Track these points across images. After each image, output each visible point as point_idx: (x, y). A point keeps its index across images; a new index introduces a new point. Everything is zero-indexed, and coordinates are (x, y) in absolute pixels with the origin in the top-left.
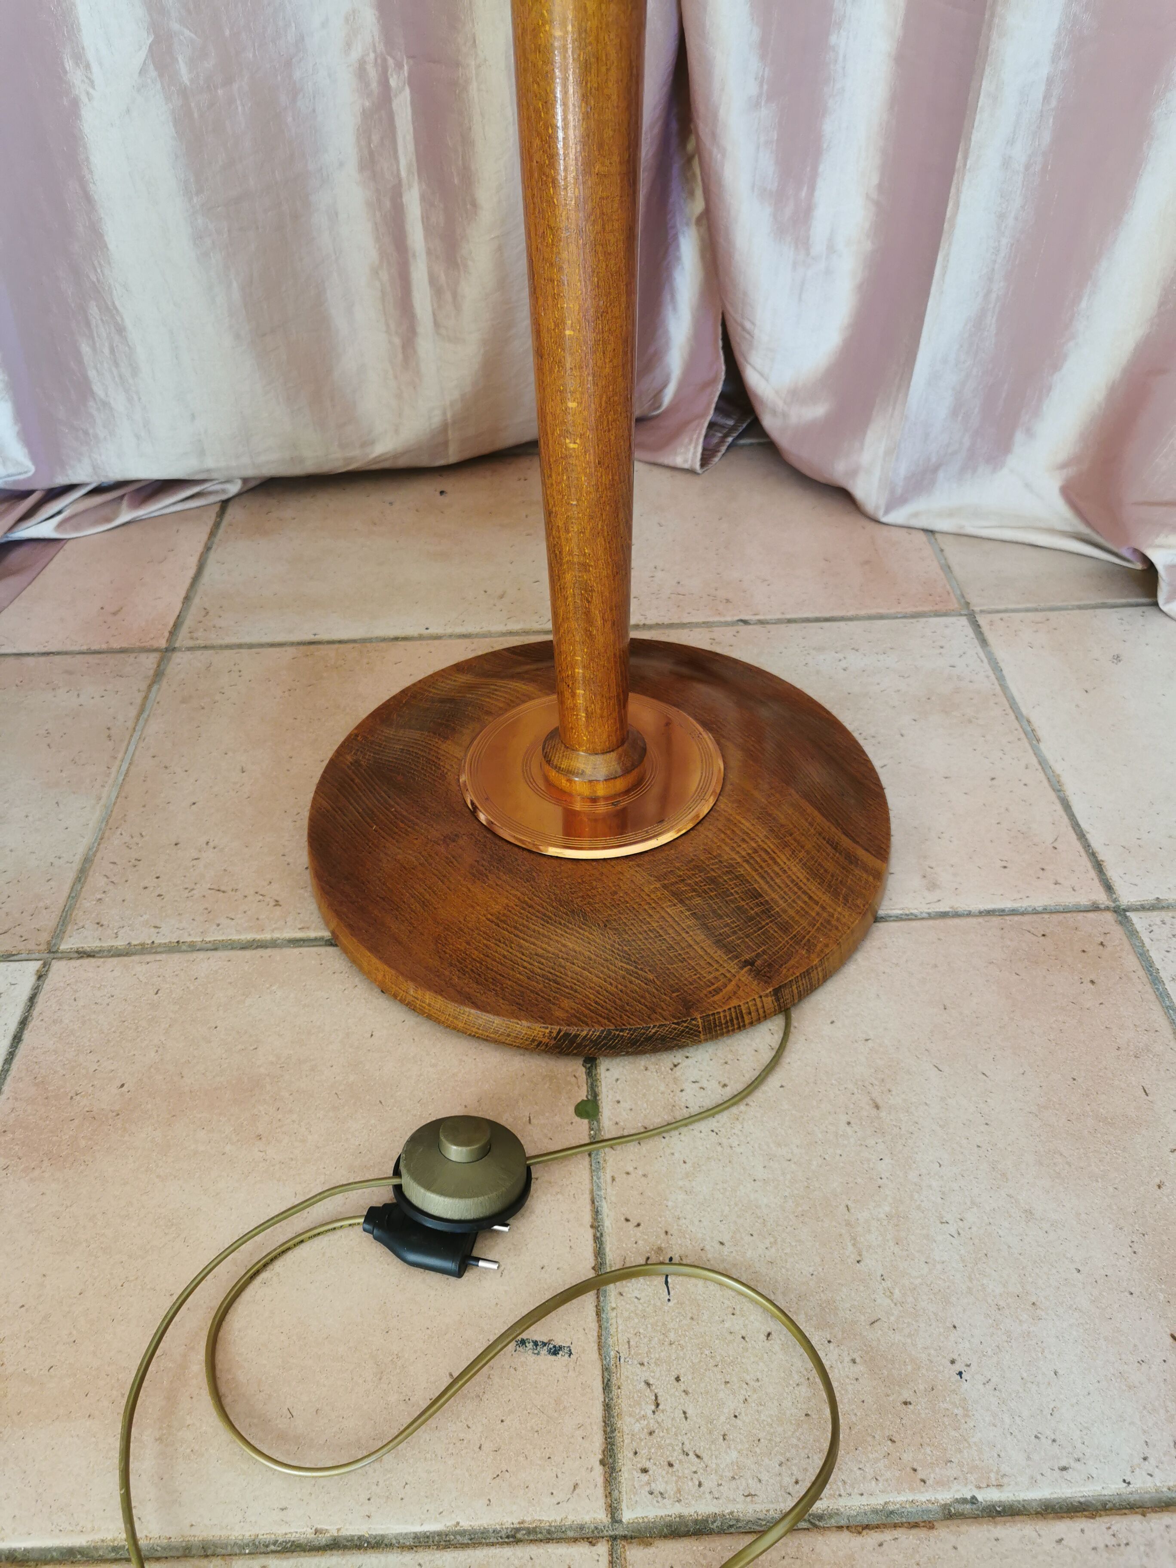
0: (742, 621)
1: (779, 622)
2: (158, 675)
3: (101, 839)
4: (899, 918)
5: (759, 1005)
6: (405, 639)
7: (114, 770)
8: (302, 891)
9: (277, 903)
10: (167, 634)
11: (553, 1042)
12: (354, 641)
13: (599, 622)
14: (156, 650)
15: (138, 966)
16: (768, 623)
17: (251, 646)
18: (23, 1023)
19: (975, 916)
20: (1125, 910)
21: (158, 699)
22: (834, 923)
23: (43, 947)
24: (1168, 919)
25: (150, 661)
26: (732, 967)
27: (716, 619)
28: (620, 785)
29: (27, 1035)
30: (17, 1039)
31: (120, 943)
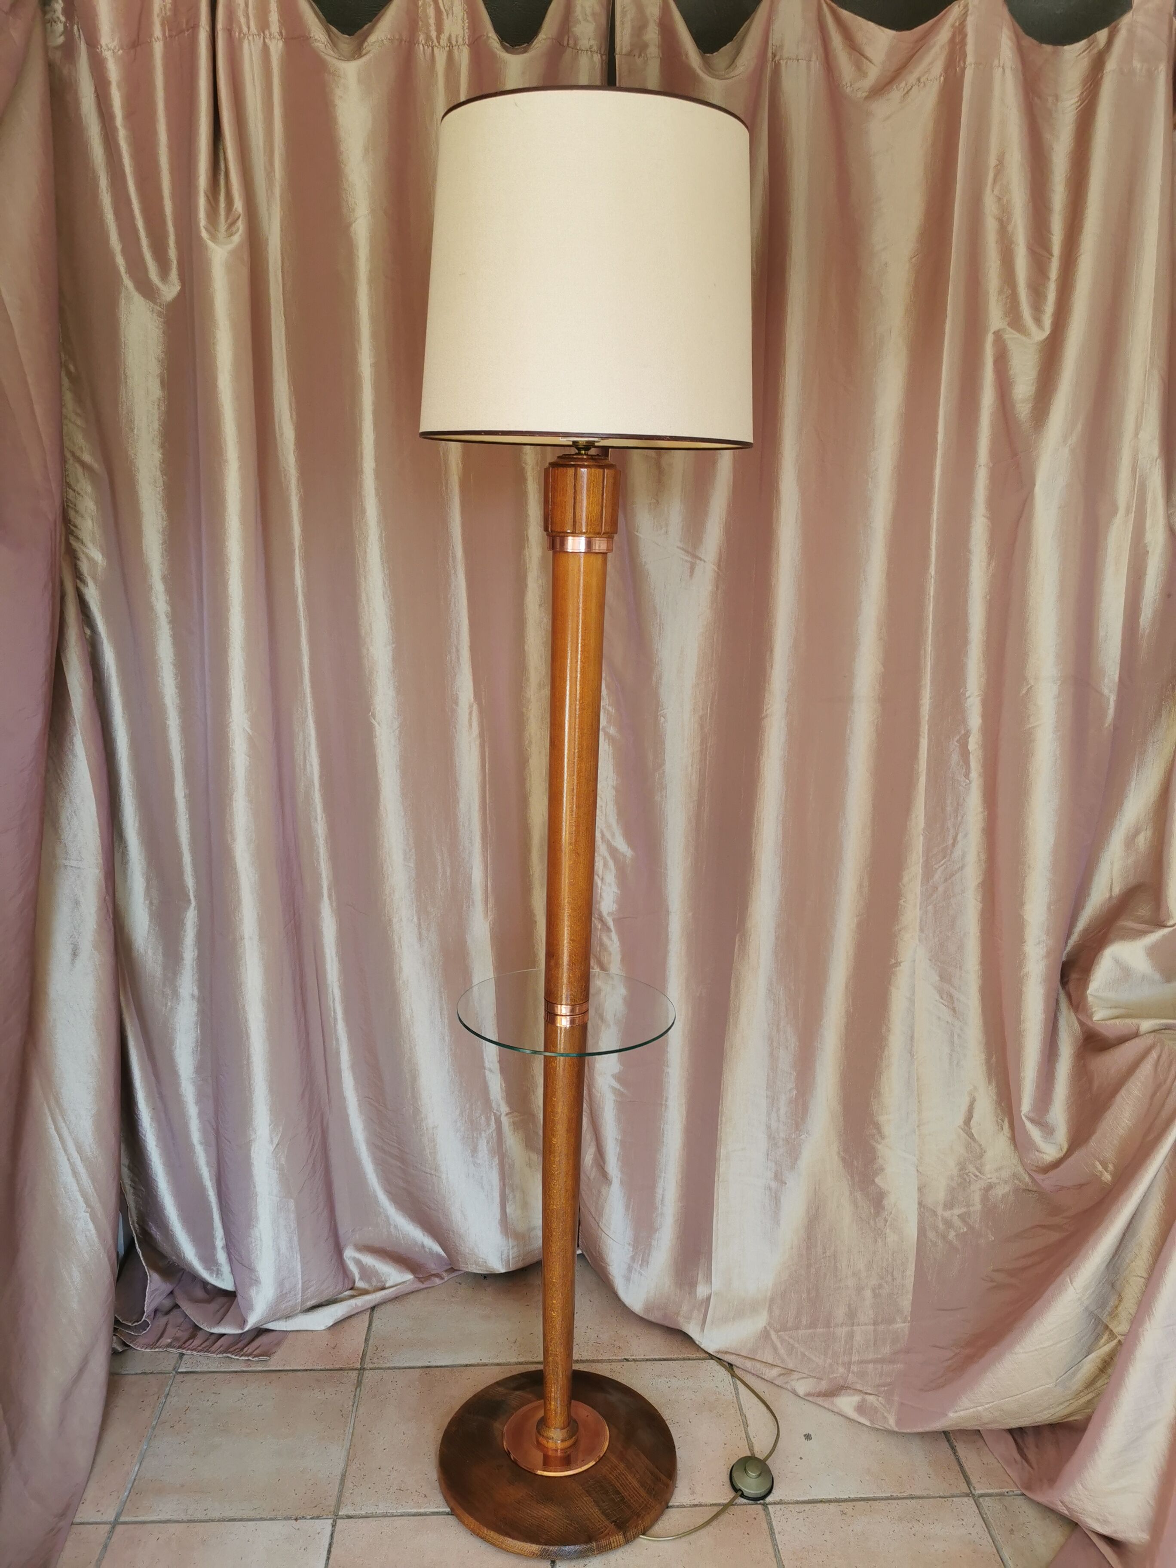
0: (625, 1359)
1: (643, 1360)
2: (359, 1383)
3: (347, 1466)
4: (678, 1507)
5: (618, 1539)
6: (471, 1365)
7: (347, 1432)
8: (436, 1491)
9: (425, 1496)
10: (360, 1360)
11: (539, 1553)
12: (447, 1366)
13: (561, 1376)
14: (356, 1369)
15: (373, 1522)
16: (637, 1361)
17: (399, 1368)
18: (330, 1545)
19: (708, 1506)
20: (767, 1504)
21: (361, 1396)
22: (649, 1506)
23: (332, 1513)
24: (783, 1509)
25: (354, 1375)
26: (607, 1523)
27: (614, 1358)
28: (567, 1444)
29: (332, 1549)
30: (329, 1552)
31: (363, 1513)
